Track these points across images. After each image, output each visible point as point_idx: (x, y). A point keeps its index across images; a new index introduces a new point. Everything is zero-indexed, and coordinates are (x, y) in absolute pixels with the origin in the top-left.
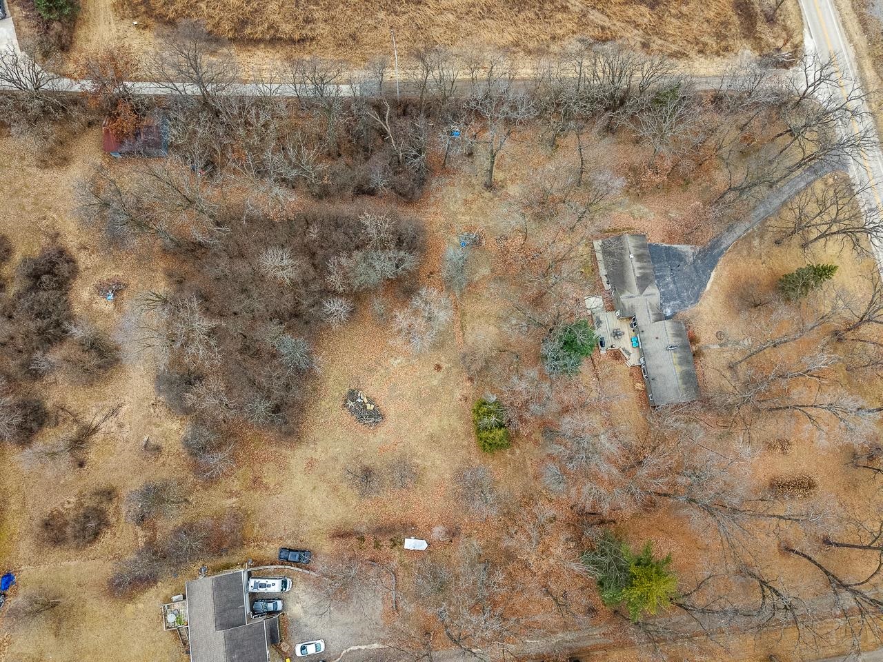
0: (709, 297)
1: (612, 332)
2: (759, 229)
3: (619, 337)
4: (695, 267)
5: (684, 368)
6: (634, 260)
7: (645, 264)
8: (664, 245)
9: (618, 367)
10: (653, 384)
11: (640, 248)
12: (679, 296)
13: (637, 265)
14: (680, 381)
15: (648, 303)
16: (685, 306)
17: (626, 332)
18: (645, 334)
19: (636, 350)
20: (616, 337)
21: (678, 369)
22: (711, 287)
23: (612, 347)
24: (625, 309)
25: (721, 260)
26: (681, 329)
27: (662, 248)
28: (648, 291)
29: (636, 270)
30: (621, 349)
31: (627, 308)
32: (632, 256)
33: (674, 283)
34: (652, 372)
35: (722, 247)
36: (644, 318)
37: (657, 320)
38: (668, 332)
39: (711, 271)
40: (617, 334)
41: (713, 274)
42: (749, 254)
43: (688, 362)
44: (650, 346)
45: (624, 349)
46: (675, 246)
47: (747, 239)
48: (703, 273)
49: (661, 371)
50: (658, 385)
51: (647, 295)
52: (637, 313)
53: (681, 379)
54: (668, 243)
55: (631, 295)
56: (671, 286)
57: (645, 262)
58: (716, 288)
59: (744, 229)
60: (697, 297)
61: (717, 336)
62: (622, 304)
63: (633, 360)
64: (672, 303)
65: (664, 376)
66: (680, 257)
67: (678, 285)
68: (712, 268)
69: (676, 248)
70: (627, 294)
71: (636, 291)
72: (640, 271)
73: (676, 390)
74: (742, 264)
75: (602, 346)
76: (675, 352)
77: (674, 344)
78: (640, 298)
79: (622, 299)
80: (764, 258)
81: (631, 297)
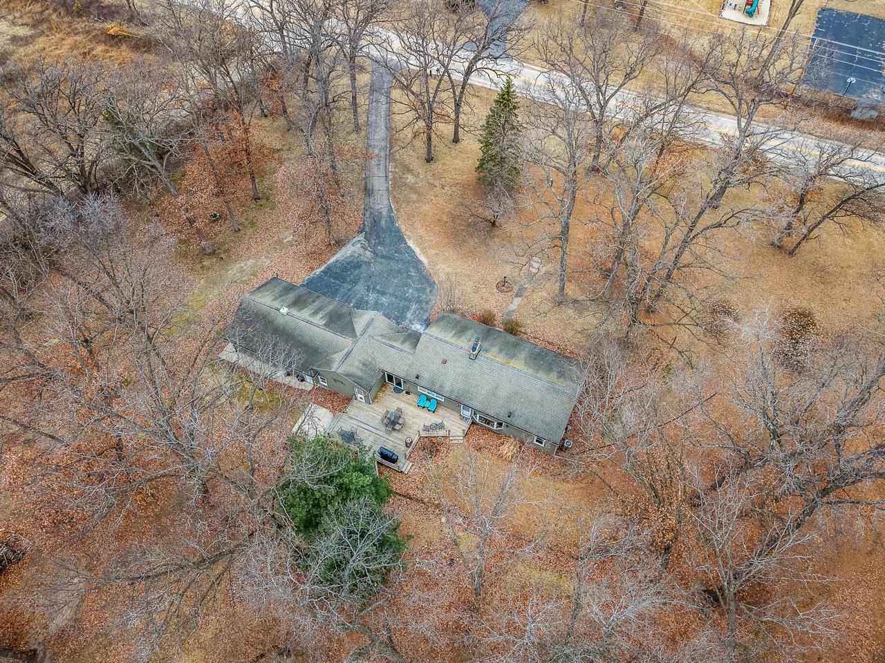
0: (438, 267)
1: (383, 428)
2: (396, 167)
3: (401, 421)
4: (383, 257)
5: (523, 355)
6: (294, 312)
7: (315, 304)
8: (318, 271)
9: (450, 460)
10: (519, 422)
11: (286, 294)
12: (406, 300)
13: (305, 313)
14: (541, 374)
15: (380, 338)
16: (427, 303)
17: (402, 405)
18: (426, 376)
19: (441, 411)
20: (397, 427)
21: (519, 364)
22: (427, 257)
23: (408, 445)
24: (360, 378)
25: (402, 225)
26: (457, 323)
27: (320, 277)
28: (359, 327)
29: (311, 319)
30: (424, 434)
31: (359, 373)
32: (284, 310)
33: (384, 294)
34: (496, 409)
35: (384, 213)
36: (397, 360)
37: (415, 345)
38: (447, 339)
39: (406, 243)
40: (393, 422)
41: (411, 243)
42: (419, 194)
43: (515, 345)
44: (451, 380)
45: (426, 429)
46: (333, 260)
47: (397, 184)
48: (400, 253)
49: (503, 393)
50: (525, 414)
51: (364, 331)
52: (382, 366)
53: (537, 371)
54: (319, 266)
55: (344, 353)
56: (384, 300)
57: (314, 302)
58: (432, 252)
59: (383, 180)
60: (426, 280)
61: (502, 292)
62: (348, 375)
63: (455, 425)
64: (409, 315)
65: (516, 394)
66: (354, 264)
67: (390, 290)
68: (401, 239)
69: (337, 261)
70: (338, 357)
71: (344, 341)
72: (320, 315)
73: (553, 389)
74: (426, 208)
75: (394, 461)
76: (487, 351)
77: (471, 344)
78: (360, 343)
79: (339, 371)
80: (437, 183)
81: (348, 354)
